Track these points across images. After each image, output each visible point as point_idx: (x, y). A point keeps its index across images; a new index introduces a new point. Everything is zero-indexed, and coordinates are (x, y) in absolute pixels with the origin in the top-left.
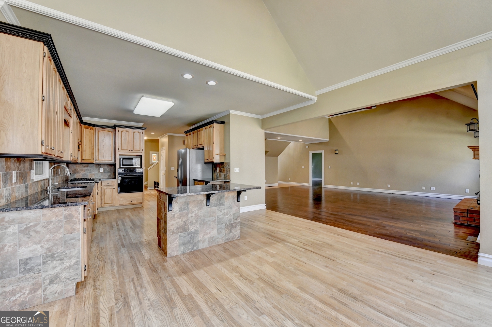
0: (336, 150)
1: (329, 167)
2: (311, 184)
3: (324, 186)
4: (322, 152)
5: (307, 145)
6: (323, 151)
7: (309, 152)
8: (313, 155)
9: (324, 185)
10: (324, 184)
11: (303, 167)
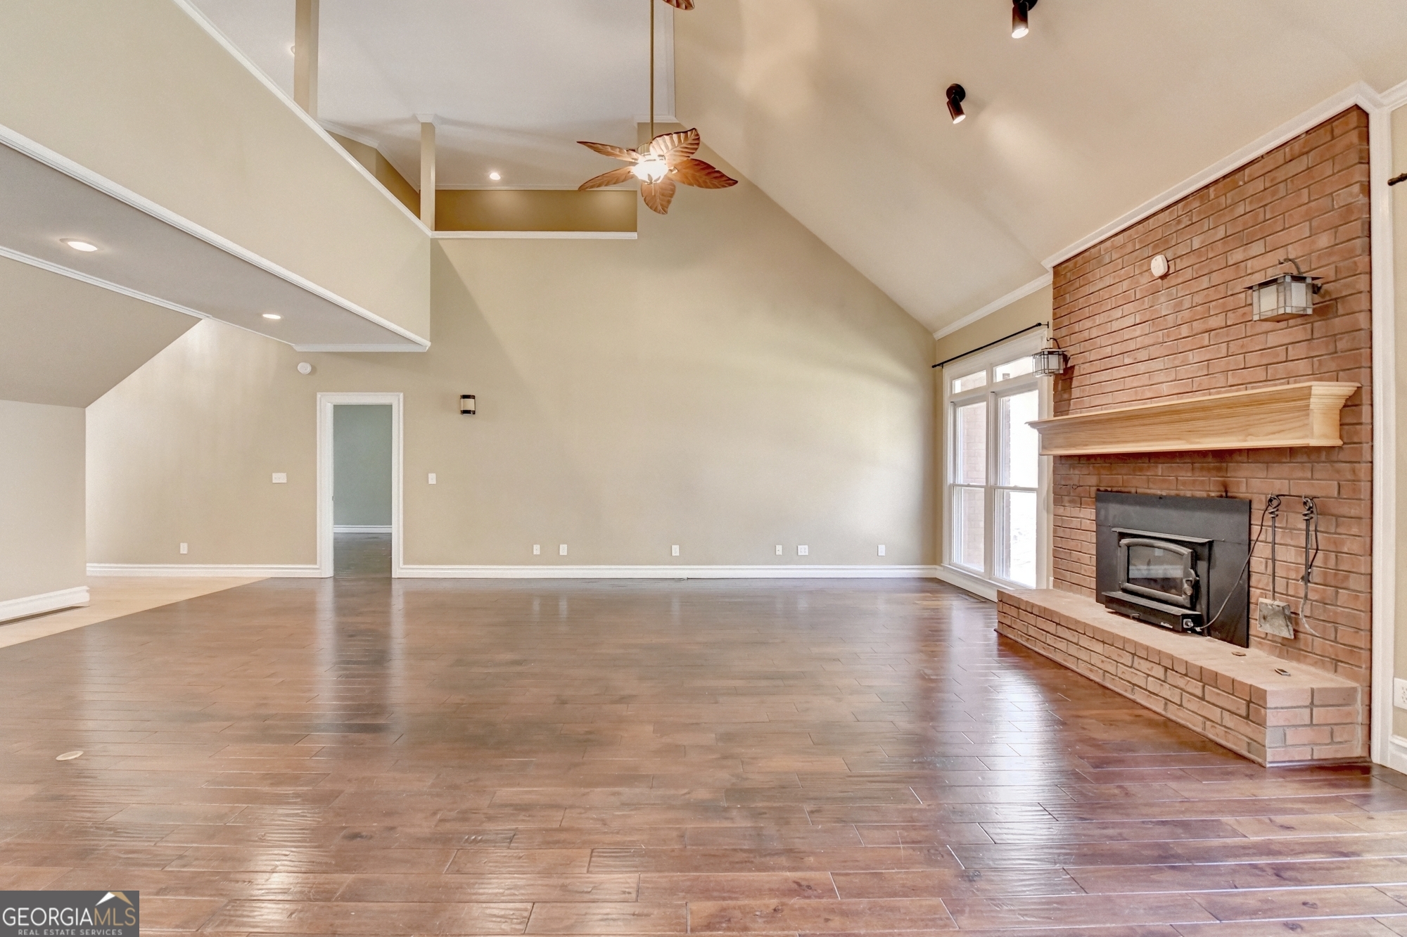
0: (465, 397)
1: (432, 479)
2: (325, 567)
3: (400, 569)
4: (396, 401)
5: (305, 357)
6: (401, 395)
7: (319, 396)
8: (341, 412)
9: (401, 565)
10: (405, 563)
11: (280, 478)
